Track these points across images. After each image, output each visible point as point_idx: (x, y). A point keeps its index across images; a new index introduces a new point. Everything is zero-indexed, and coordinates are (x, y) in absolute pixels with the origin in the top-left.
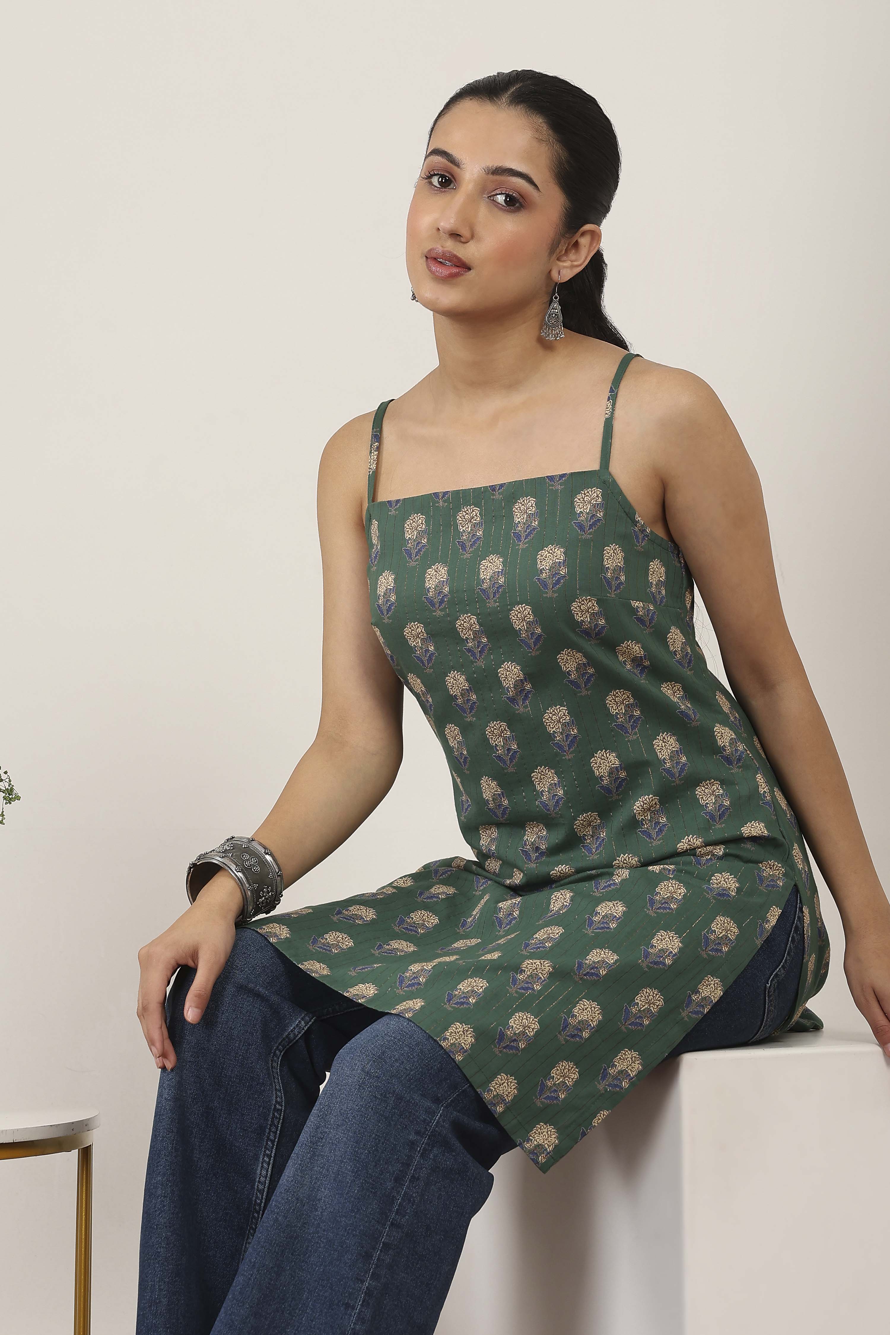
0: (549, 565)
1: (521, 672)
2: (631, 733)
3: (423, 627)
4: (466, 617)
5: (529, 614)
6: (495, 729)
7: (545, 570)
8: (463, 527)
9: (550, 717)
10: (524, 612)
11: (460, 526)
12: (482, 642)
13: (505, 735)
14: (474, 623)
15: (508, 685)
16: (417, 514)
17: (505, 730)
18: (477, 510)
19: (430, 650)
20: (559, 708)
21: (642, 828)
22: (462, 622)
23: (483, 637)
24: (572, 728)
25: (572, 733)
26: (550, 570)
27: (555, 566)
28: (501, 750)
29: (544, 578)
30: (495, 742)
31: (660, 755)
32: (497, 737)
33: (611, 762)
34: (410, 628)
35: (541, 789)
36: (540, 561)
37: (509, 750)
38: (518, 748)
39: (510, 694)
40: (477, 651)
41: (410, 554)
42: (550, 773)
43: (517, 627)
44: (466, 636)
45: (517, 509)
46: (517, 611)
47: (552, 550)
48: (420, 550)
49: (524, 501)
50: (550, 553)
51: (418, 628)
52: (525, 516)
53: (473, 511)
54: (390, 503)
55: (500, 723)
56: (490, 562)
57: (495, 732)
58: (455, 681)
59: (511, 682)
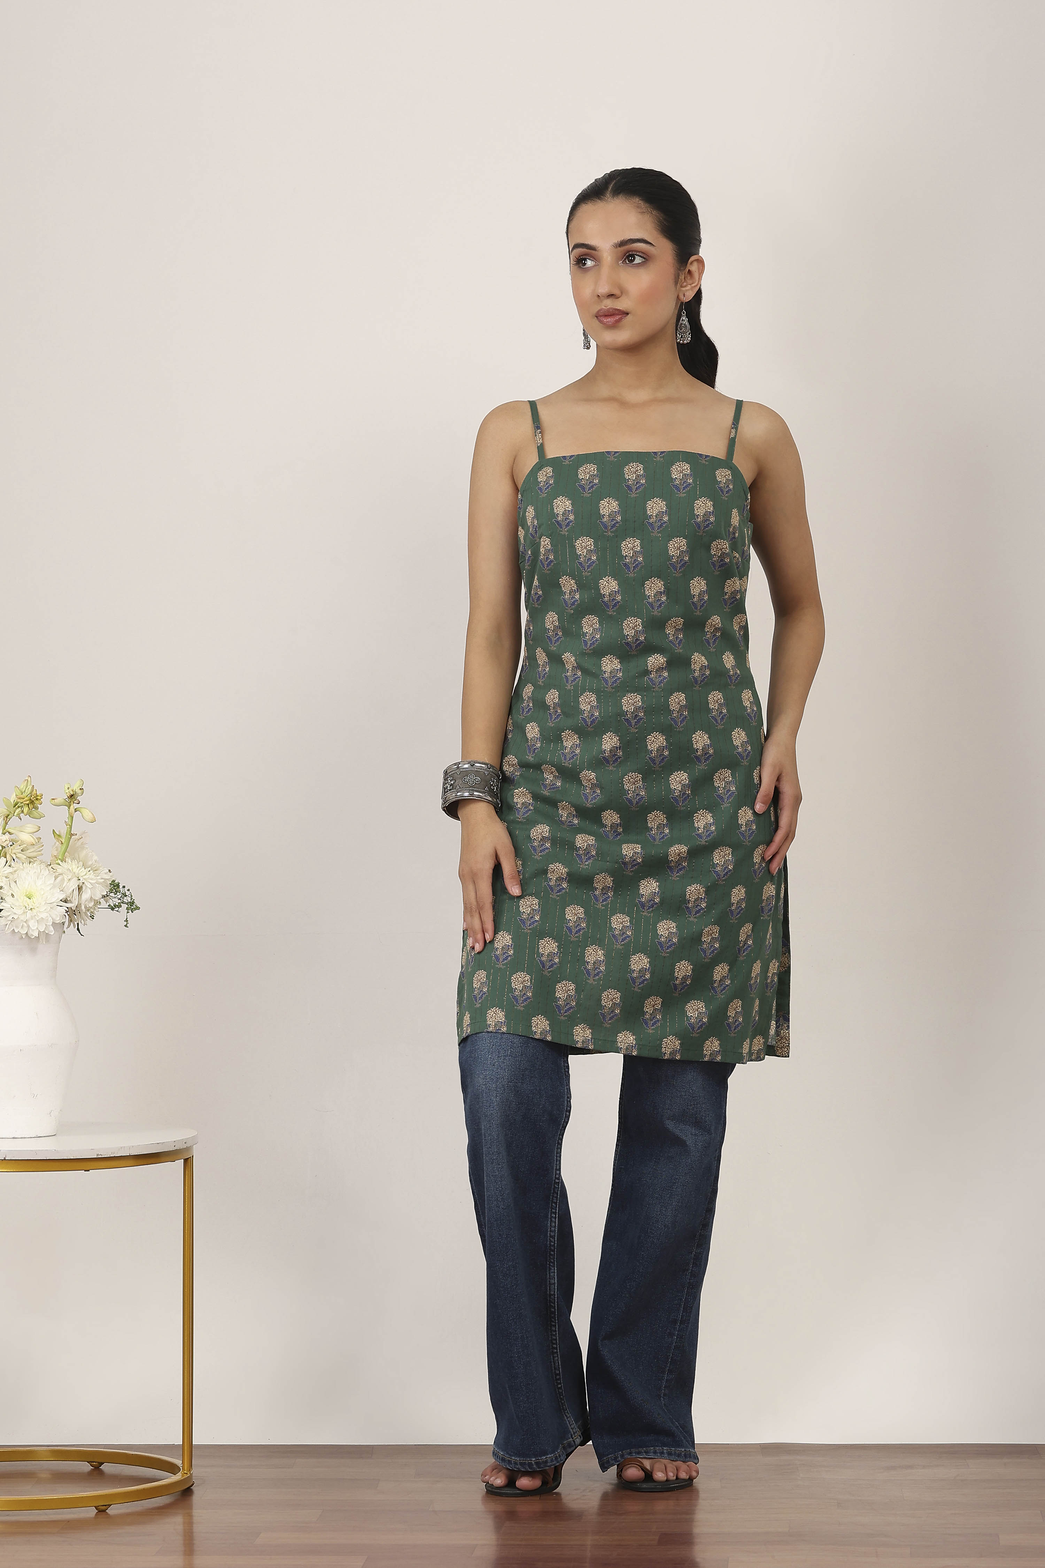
0: (703, 513)
4: (632, 540)
5: (684, 545)
7: (700, 516)
8: (629, 476)
9: (671, 624)
10: (680, 543)
11: (627, 475)
12: (638, 560)
14: (638, 545)
16: (590, 464)
18: (641, 466)
20: (680, 619)
22: (628, 543)
23: (640, 557)
26: (703, 516)
27: (707, 514)
29: (699, 521)
36: (696, 508)
40: (631, 566)
41: (584, 489)
42: (662, 660)
43: (671, 553)
44: (627, 554)
45: (674, 469)
46: (675, 542)
47: (704, 501)
48: (592, 487)
49: (680, 464)
50: (703, 503)
51: (588, 541)
52: (681, 475)
53: (638, 466)
54: (564, 457)
55: (636, 619)
56: (655, 504)
57: (630, 625)
58: (607, 584)
59: (653, 592)
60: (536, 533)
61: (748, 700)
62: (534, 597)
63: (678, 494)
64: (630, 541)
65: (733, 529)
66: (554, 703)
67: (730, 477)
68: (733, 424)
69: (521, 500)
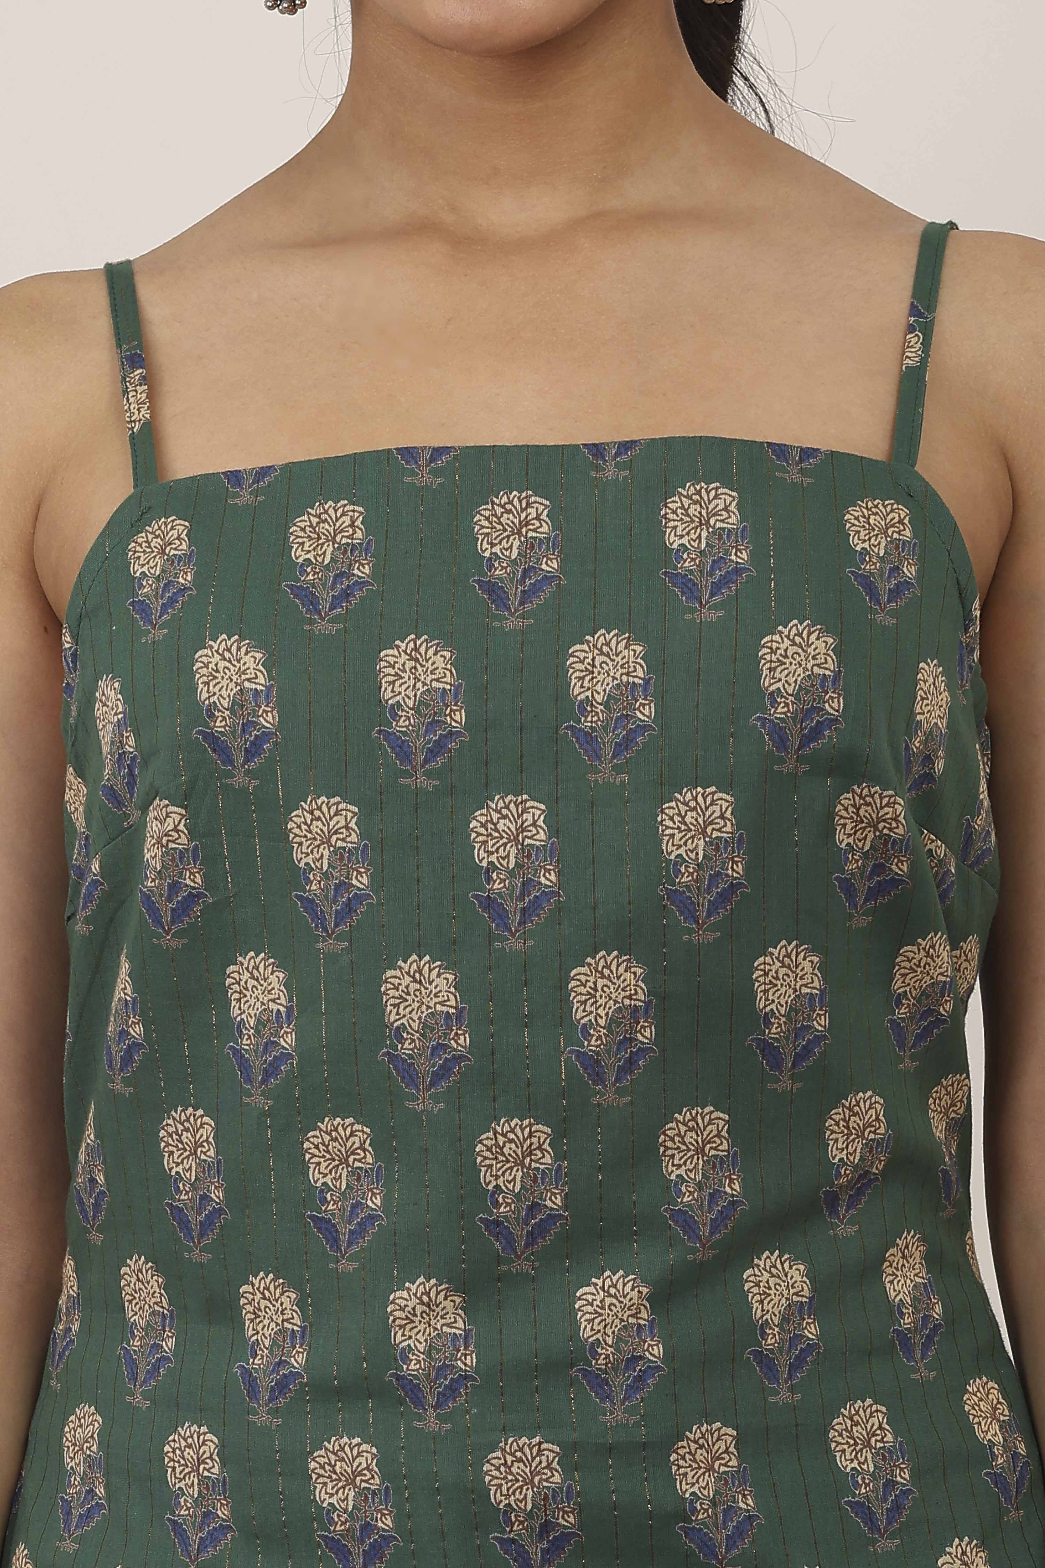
0: (796, 682)
1: (643, 985)
2: (844, 1217)
3: (355, 814)
4: (510, 801)
5: (722, 816)
6: (511, 1141)
7: (782, 697)
8: (493, 545)
9: (679, 1135)
10: (707, 808)
11: (485, 542)
12: (540, 883)
13: (533, 1165)
14: (534, 824)
15: (592, 1017)
16: (336, 502)
17: (540, 1148)
18: (541, 504)
19: (354, 886)
20: (711, 1112)
21: (854, 1496)
22: (495, 816)
23: (546, 870)
24: (729, 1177)
25: (728, 1190)
26: (797, 696)
27: (812, 686)
28: (508, 1204)
29: (779, 719)
30: (497, 1177)
31: (892, 1290)
32: (508, 1165)
33: (793, 1287)
34: (312, 813)
35: (594, 1338)
36: (768, 665)
37: (534, 1208)
38: (566, 1207)
39: (589, 1045)
40: (514, 908)
41: (312, 601)
42: (635, 1294)
43: (671, 850)
44: (493, 858)
45: (674, 512)
46: (686, 804)
47: (800, 635)
48: (346, 595)
49: (699, 493)
50: (794, 644)
51: (337, 813)
52: (704, 534)
53: (528, 505)
54: (235, 477)
55: (531, 1125)
56: (602, 653)
57: (506, 1150)
58: (414, 986)
59: (601, 1011)
60: (131, 785)
61: (994, 1418)
62: (114, 1048)
63: (692, 610)
64: (507, 807)
65: (925, 743)
66: (202, 1480)
67: (907, 533)
68: (914, 311)
69: (74, 655)
